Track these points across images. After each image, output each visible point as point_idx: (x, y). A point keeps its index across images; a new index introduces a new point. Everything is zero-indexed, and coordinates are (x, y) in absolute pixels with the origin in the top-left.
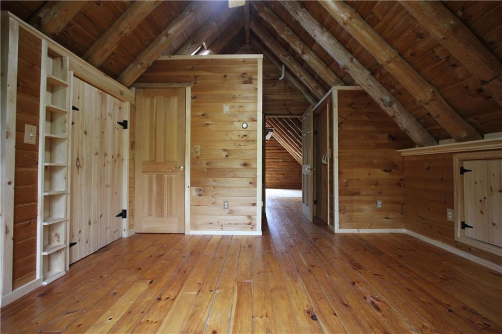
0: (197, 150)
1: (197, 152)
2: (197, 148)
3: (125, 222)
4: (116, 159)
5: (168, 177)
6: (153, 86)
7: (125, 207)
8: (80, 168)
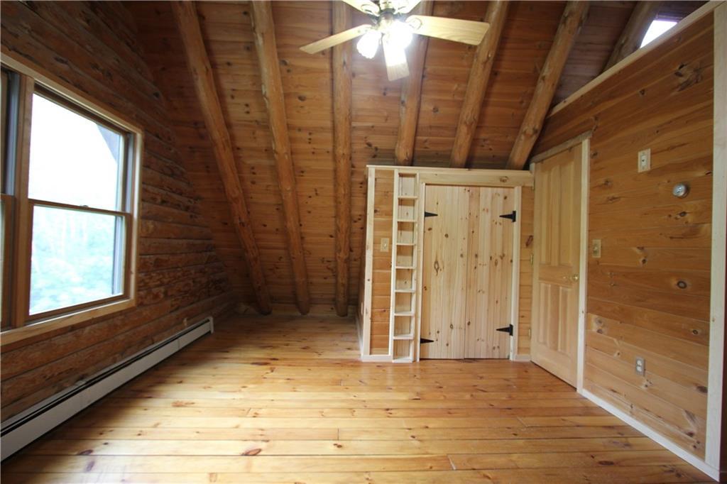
0: (596, 248)
1: (595, 252)
2: (596, 245)
3: (512, 340)
4: (496, 260)
5: (563, 290)
6: (549, 155)
7: (513, 320)
8: (439, 271)
